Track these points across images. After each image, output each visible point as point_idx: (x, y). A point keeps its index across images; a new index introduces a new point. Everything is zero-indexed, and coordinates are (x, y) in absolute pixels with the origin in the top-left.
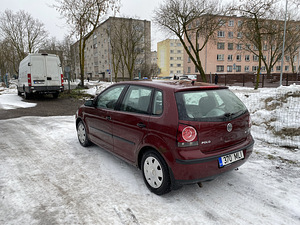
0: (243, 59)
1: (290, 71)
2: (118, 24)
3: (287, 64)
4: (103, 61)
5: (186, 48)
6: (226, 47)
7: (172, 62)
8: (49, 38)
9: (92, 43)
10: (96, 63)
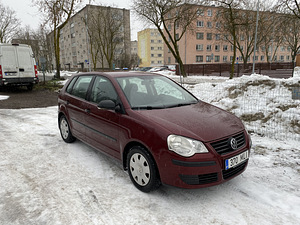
0: (221, 49)
1: (265, 61)
2: (96, 12)
3: (262, 54)
4: (81, 51)
5: (164, 38)
6: (205, 37)
7: (152, 52)
8: (22, 26)
9: (69, 33)
10: (74, 53)
